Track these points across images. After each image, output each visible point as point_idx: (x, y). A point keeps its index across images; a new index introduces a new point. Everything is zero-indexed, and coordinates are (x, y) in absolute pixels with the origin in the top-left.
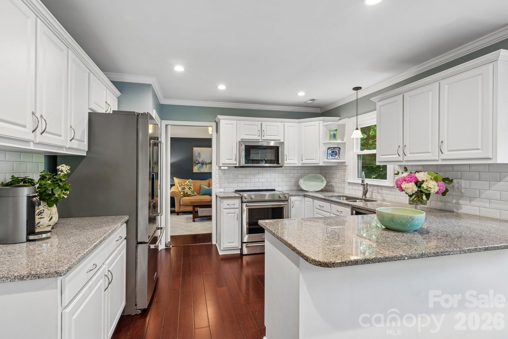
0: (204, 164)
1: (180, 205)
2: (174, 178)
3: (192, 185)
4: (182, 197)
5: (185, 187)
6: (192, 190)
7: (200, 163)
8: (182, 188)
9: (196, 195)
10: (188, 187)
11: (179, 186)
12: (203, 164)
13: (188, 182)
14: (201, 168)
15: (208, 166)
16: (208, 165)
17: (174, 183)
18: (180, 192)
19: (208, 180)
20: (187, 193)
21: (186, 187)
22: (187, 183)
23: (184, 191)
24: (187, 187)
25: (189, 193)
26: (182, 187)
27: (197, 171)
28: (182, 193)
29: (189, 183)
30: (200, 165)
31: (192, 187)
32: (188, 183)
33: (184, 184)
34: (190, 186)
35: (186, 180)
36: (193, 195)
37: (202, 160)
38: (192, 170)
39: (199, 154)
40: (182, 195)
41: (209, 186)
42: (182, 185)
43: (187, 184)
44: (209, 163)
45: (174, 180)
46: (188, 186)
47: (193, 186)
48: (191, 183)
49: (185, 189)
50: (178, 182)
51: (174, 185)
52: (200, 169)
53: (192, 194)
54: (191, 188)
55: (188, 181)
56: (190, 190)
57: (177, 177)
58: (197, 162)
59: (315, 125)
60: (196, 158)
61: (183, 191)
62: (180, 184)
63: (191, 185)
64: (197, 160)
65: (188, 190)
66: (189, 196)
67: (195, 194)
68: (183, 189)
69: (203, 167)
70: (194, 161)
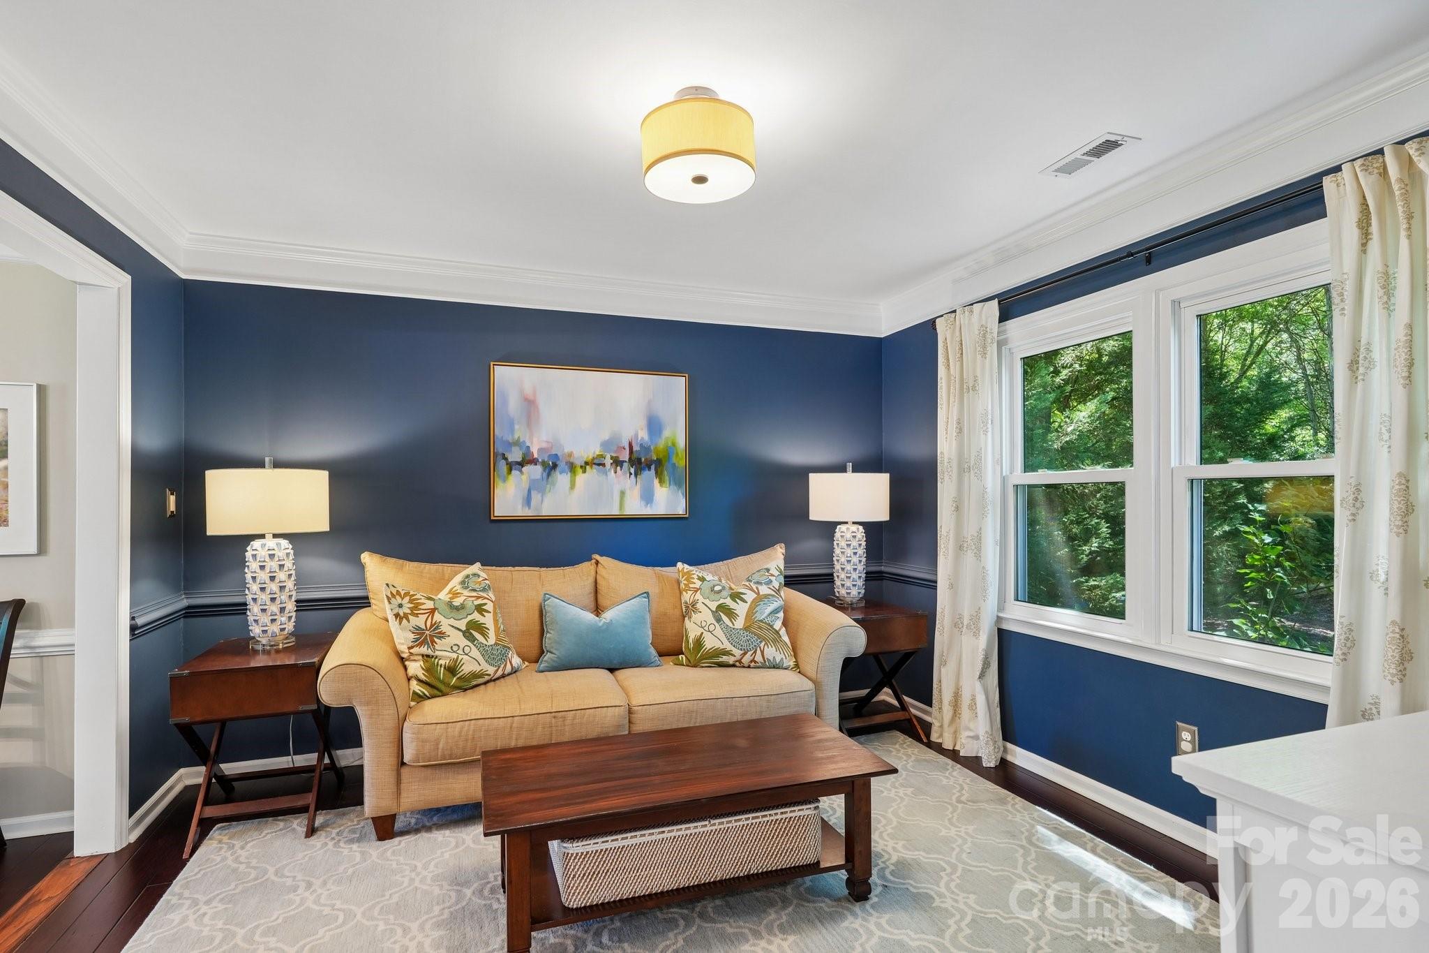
0: (562, 465)
1: (403, 764)
2: (366, 557)
3: (489, 607)
4: (420, 698)
5: (435, 626)
6: (492, 640)
7: (534, 461)
8: (418, 631)
9: (515, 671)
10: (462, 625)
11: (397, 615)
12: (551, 467)
13: (463, 583)
14: (543, 492)
15: (581, 478)
16: (584, 472)
17: (365, 588)
18: (402, 660)
19: (586, 568)
20: (452, 670)
21: (445, 624)
22: (456, 594)
23: (430, 652)
24: (452, 622)
25: (468, 667)
26: (420, 621)
27: (520, 511)
28: (415, 668)
29: (466, 593)
30: (534, 471)
31: (488, 620)
32: (459, 588)
33: (430, 605)
34: (476, 616)
35: (447, 568)
36: (500, 673)
37: (544, 445)
38: (488, 504)
39: (530, 404)
40: (415, 686)
41: (592, 605)
42: (416, 607)
43: (457, 602)
44: (587, 463)
45: (362, 567)
46: (463, 613)
47: (495, 614)
48: (484, 590)
49: (442, 635)
50: (385, 592)
51: (367, 598)
52: (536, 497)
53: (491, 670)
54: (481, 629)
55: (459, 578)
56: (472, 639)
57: (386, 550)
58: (515, 456)
60: (512, 431)
61: (424, 650)
62: (400, 606)
63: (480, 609)
64: (517, 443)
65: (463, 642)
66: (469, 684)
67: (509, 668)
68: (426, 636)
69: (553, 484)
70: (501, 451)
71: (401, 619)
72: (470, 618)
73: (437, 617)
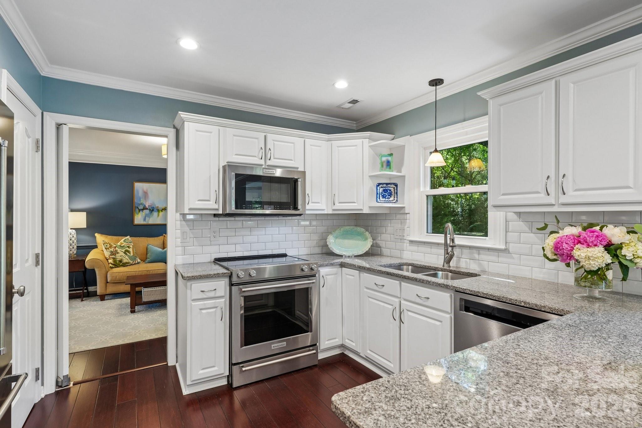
0: (155, 210)
1: (107, 282)
2: (96, 235)
3: (131, 246)
4: (112, 268)
5: (116, 251)
6: (132, 254)
7: (147, 209)
8: (112, 252)
9: (138, 263)
10: (124, 250)
11: (106, 248)
12: (152, 210)
13: (124, 241)
14: (149, 217)
15: (161, 213)
16: (162, 212)
17: (96, 243)
18: (107, 260)
19: (161, 237)
20: (120, 261)
21: (119, 250)
22: (122, 244)
23: (115, 257)
24: (121, 250)
25: (125, 261)
26: (112, 250)
27: (142, 222)
28: (111, 261)
29: (125, 243)
30: (147, 212)
31: (131, 250)
32: (123, 242)
33: (115, 246)
34: (127, 249)
35: (120, 237)
36: (134, 263)
37: (150, 204)
38: (132, 220)
39: (146, 194)
40: (111, 265)
41: (163, 247)
42: (111, 247)
43: (122, 245)
44: (163, 209)
45: (95, 237)
46: (124, 248)
47: (133, 248)
48: (130, 243)
49: (118, 253)
50: (102, 243)
51: (97, 246)
52: (147, 219)
53: (131, 262)
54: (129, 252)
55: (123, 240)
56: (126, 254)
57: (102, 233)
58: (141, 207)
59: (356, 146)
60: (140, 200)
61: (113, 256)
62: (107, 246)
63: (129, 247)
64: (142, 204)
65: (124, 255)
66: (125, 265)
67: (137, 262)
68: (114, 253)
69: (153, 215)
70: (137, 206)
71: (107, 249)
72: (126, 249)
73: (117, 249)
